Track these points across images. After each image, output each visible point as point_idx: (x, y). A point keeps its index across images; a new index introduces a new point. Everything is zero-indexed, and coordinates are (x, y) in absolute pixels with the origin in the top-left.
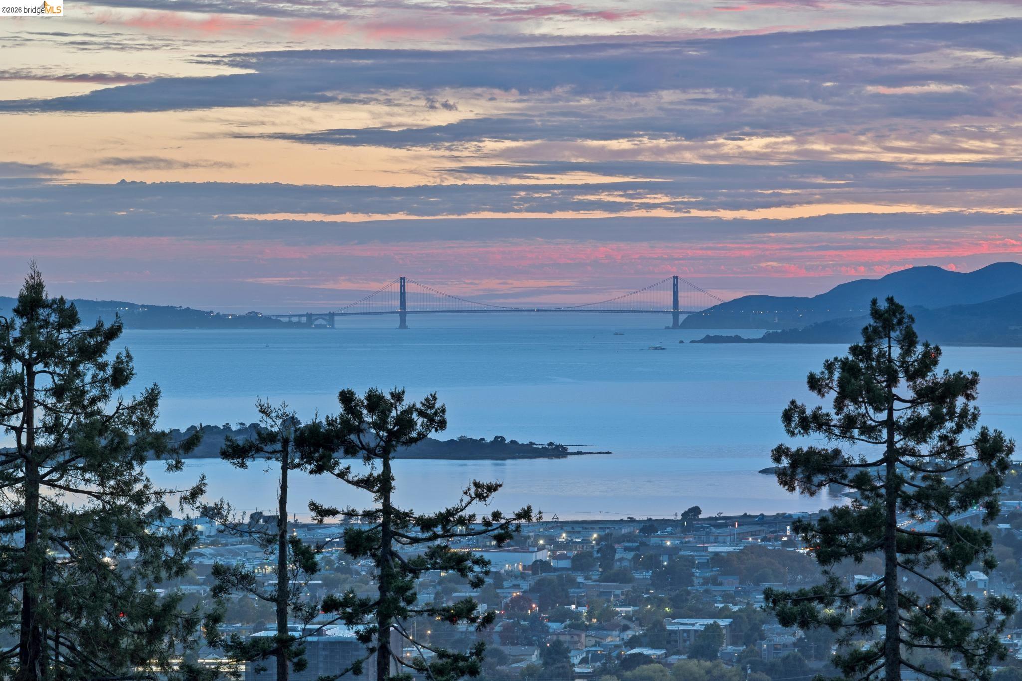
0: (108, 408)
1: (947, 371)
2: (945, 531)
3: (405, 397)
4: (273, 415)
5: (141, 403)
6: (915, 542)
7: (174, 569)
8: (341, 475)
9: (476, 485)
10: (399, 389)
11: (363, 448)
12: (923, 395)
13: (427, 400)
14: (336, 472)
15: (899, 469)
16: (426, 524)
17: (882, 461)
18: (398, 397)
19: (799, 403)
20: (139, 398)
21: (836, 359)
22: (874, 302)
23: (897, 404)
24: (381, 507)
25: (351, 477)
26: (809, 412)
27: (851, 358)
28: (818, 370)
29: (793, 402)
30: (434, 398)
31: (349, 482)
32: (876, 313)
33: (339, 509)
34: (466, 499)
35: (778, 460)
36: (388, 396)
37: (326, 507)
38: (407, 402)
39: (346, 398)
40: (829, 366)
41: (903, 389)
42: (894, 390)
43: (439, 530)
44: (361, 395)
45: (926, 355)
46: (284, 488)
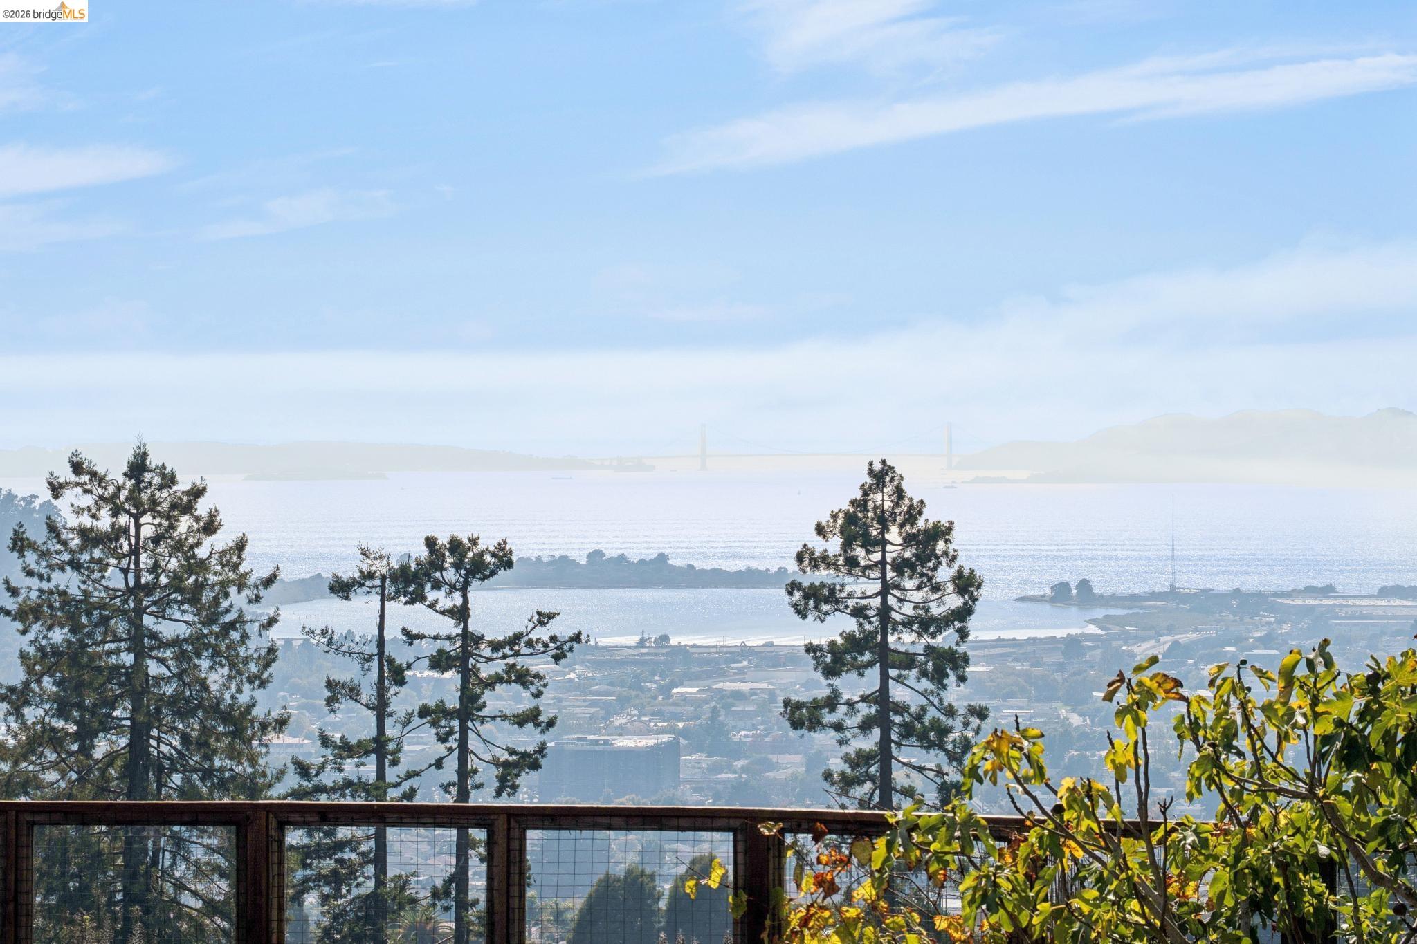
0: (202, 553)
1: (927, 520)
2: (929, 650)
3: (480, 541)
4: (372, 557)
5: (231, 549)
6: (908, 661)
7: (257, 683)
8: (431, 606)
9: (539, 613)
10: (475, 535)
11: (446, 584)
12: (908, 540)
13: (499, 544)
14: (427, 603)
15: (892, 601)
16: (496, 646)
17: (877, 594)
18: (474, 541)
19: (810, 546)
20: (231, 544)
21: (840, 510)
22: (871, 464)
23: (889, 548)
24: (460, 631)
25: (438, 607)
26: (817, 554)
27: (851, 510)
28: (825, 519)
29: (805, 546)
30: (505, 543)
31: (436, 611)
32: (871, 472)
33: (426, 634)
34: (531, 625)
35: (790, 593)
36: (466, 541)
37: (415, 632)
38: (482, 545)
39: (430, 543)
40: (835, 517)
41: (894, 535)
42: (887, 536)
43: (507, 651)
44: (443, 540)
45: (911, 507)
46: (382, 616)
